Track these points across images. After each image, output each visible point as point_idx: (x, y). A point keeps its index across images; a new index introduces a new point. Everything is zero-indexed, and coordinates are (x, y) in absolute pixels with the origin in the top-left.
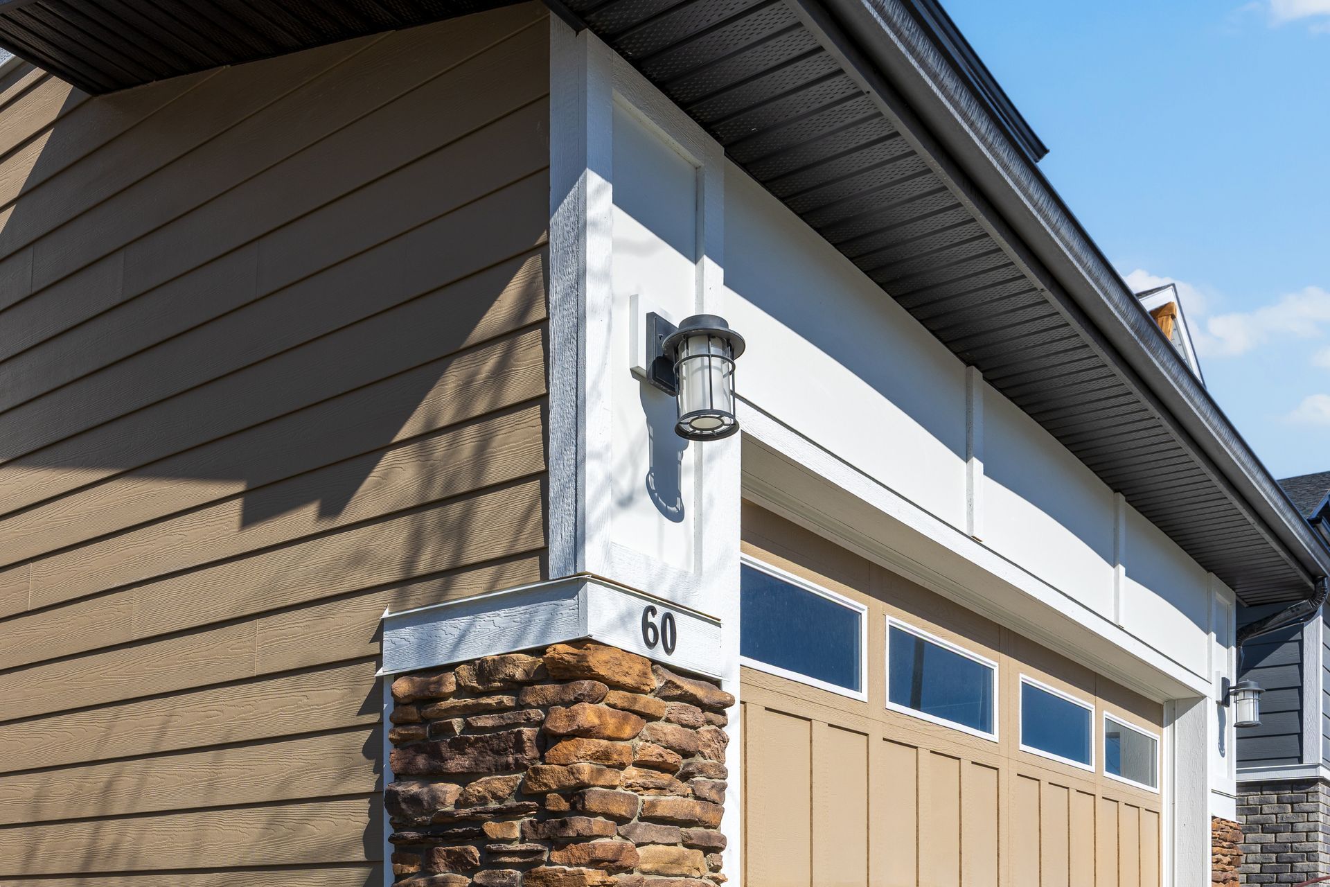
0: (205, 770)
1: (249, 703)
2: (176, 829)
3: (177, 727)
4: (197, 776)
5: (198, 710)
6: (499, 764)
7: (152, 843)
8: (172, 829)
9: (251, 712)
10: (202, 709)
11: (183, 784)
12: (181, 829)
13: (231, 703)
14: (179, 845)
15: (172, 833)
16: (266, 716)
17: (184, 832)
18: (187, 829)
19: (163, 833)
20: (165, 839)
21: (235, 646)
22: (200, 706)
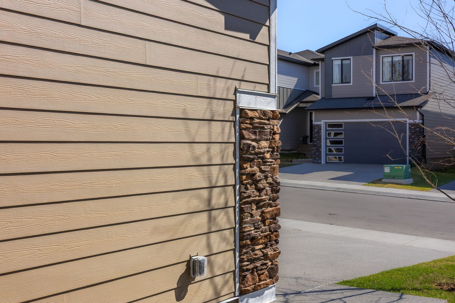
0: (178, 127)
1: (195, 105)
2: (166, 150)
3: (167, 108)
4: (175, 129)
5: (175, 102)
6: (265, 138)
7: (155, 155)
8: (164, 150)
9: (195, 108)
10: (177, 103)
11: (169, 132)
12: (168, 150)
13: (188, 103)
14: (168, 156)
15: (164, 151)
16: (201, 111)
17: (169, 151)
18: (170, 150)
19: (160, 151)
20: (161, 154)
21: (190, 82)
22: (176, 101)
